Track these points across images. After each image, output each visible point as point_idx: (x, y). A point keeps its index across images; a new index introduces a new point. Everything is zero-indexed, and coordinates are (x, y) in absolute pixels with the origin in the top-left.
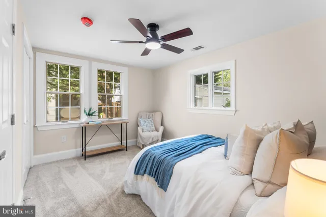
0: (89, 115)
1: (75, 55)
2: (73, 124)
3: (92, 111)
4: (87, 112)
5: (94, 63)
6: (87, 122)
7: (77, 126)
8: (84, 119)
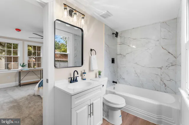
0: (23, 66)
1: (15, 38)
2: (14, 71)
3: (24, 65)
4: (22, 65)
5: (25, 42)
6: (22, 69)
7: (16, 71)
8: (20, 68)
